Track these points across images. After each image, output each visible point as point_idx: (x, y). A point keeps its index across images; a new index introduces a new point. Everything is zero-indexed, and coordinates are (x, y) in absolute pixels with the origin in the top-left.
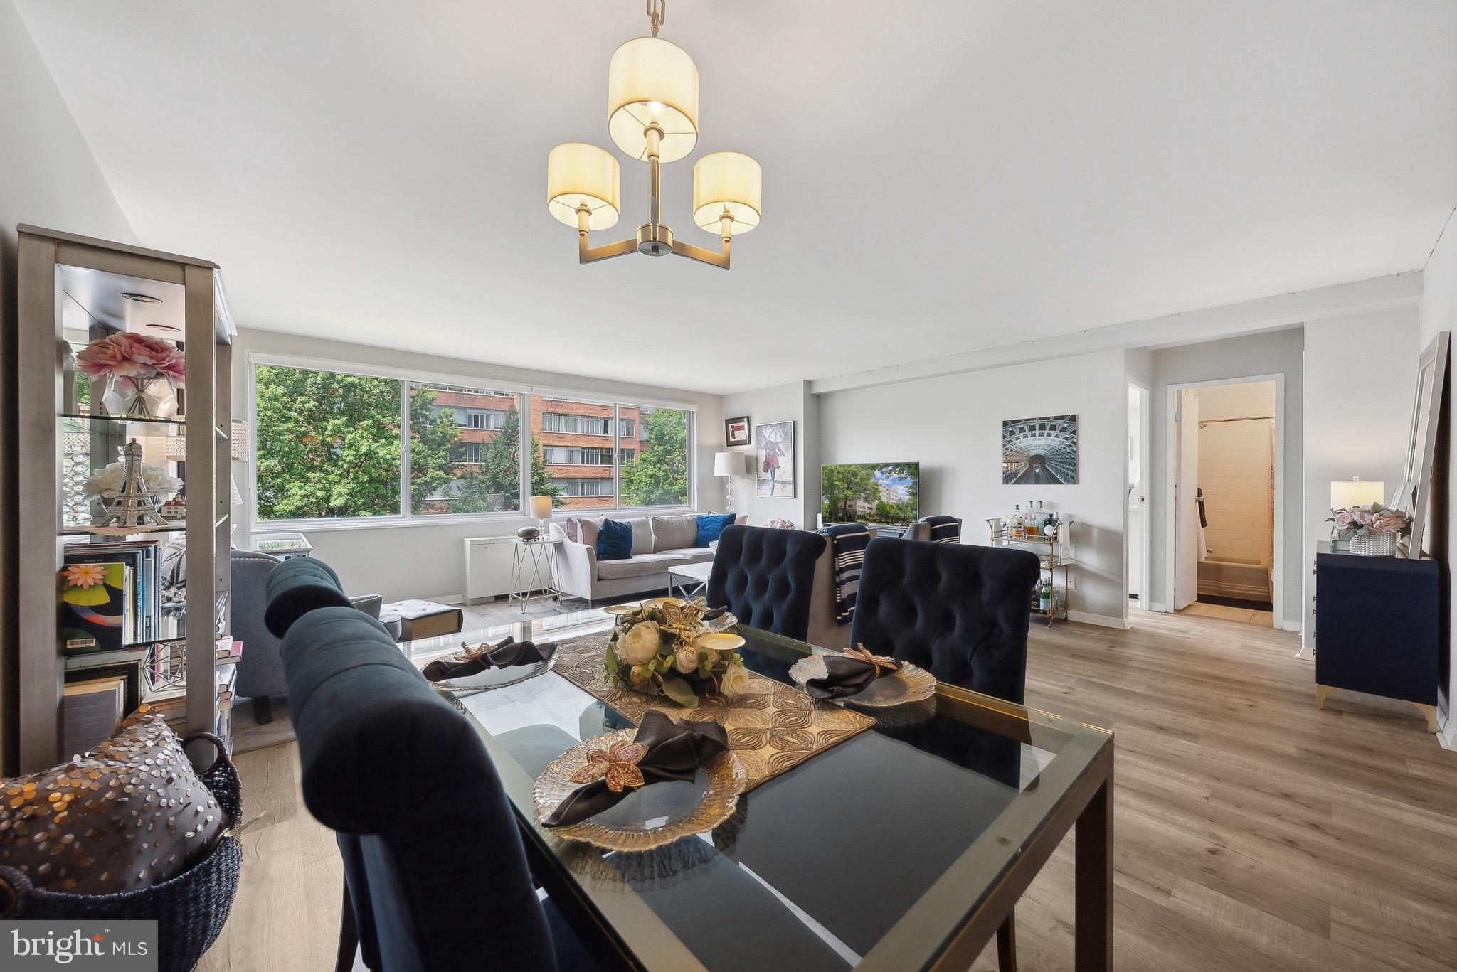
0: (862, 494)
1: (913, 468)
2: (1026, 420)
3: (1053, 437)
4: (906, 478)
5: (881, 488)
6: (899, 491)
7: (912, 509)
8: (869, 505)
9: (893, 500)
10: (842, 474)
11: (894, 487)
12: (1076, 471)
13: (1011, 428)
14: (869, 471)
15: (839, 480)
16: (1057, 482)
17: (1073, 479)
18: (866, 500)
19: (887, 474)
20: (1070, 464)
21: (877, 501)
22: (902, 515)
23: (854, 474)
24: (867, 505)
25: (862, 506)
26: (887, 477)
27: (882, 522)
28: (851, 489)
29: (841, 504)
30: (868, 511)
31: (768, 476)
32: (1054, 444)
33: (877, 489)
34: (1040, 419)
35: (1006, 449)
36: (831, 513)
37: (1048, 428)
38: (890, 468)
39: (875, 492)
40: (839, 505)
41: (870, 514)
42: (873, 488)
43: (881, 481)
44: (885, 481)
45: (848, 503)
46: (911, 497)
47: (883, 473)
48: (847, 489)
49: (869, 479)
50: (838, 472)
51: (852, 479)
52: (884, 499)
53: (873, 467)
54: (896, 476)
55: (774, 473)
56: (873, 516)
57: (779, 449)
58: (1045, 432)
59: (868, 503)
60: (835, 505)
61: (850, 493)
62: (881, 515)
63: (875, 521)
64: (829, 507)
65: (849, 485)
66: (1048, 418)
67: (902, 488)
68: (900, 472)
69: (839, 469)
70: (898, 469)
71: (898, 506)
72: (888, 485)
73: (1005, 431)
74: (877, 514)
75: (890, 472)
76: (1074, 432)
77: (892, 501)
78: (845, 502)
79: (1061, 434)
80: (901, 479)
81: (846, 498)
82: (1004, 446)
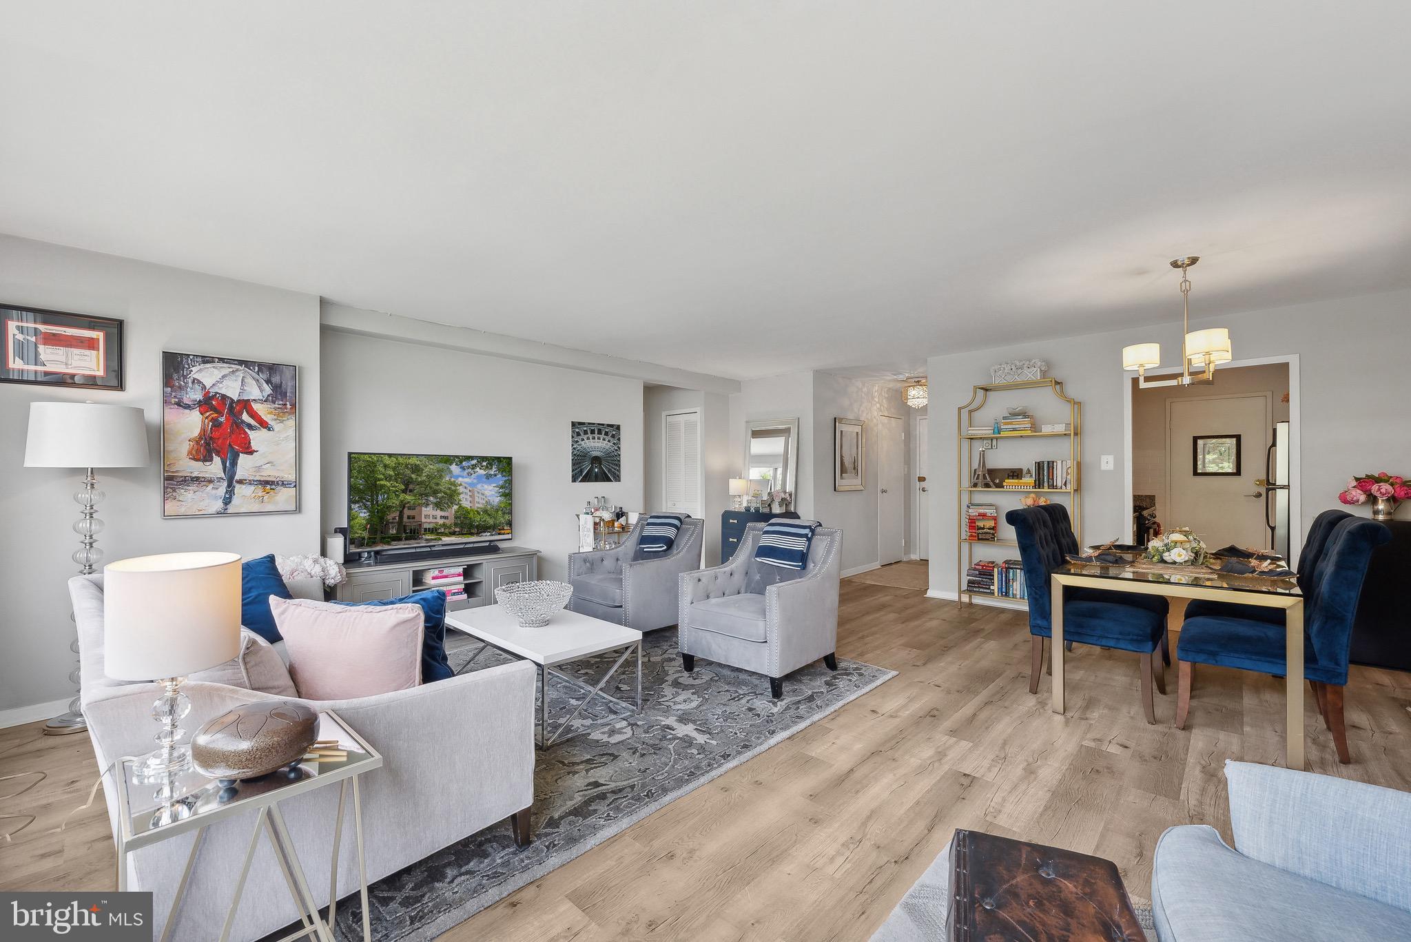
0: (432, 499)
1: (505, 465)
2: (589, 424)
3: (606, 442)
4: (495, 475)
5: (461, 489)
6: (486, 492)
7: (504, 513)
8: (443, 514)
9: (479, 504)
10: (394, 469)
11: (479, 486)
12: (619, 471)
13: (579, 429)
14: (441, 466)
15: (388, 478)
16: (609, 480)
17: (618, 478)
18: (438, 505)
19: (470, 470)
20: (617, 465)
21: (455, 507)
22: (491, 522)
23: (416, 469)
24: (439, 513)
25: (430, 515)
26: (470, 474)
27: (463, 534)
28: (411, 491)
29: (393, 516)
30: (441, 521)
31: (215, 468)
32: (607, 447)
33: (455, 491)
34: (598, 424)
35: (574, 449)
36: (373, 531)
37: (603, 433)
38: (474, 462)
39: (451, 496)
40: (390, 517)
41: (444, 525)
42: (449, 489)
43: (460, 479)
44: (467, 480)
45: (407, 512)
46: (502, 498)
47: (463, 469)
48: (404, 491)
49: (441, 477)
50: (386, 466)
51: (413, 476)
52: (466, 504)
53: (448, 460)
54: (482, 472)
55: (234, 463)
56: (450, 528)
57: (253, 415)
58: (602, 436)
59: (441, 510)
60: (381, 519)
61: (409, 498)
62: (462, 525)
63: (453, 534)
64: (369, 521)
65: (407, 485)
66: (603, 425)
67: (491, 488)
68: (487, 467)
69: (387, 460)
70: (485, 464)
71: (485, 511)
72: (470, 484)
73: (573, 432)
74: (456, 525)
75: (474, 467)
76: (619, 439)
77: (477, 505)
78: (401, 513)
79: (612, 439)
80: (488, 477)
81: (403, 505)
82: (573, 445)
